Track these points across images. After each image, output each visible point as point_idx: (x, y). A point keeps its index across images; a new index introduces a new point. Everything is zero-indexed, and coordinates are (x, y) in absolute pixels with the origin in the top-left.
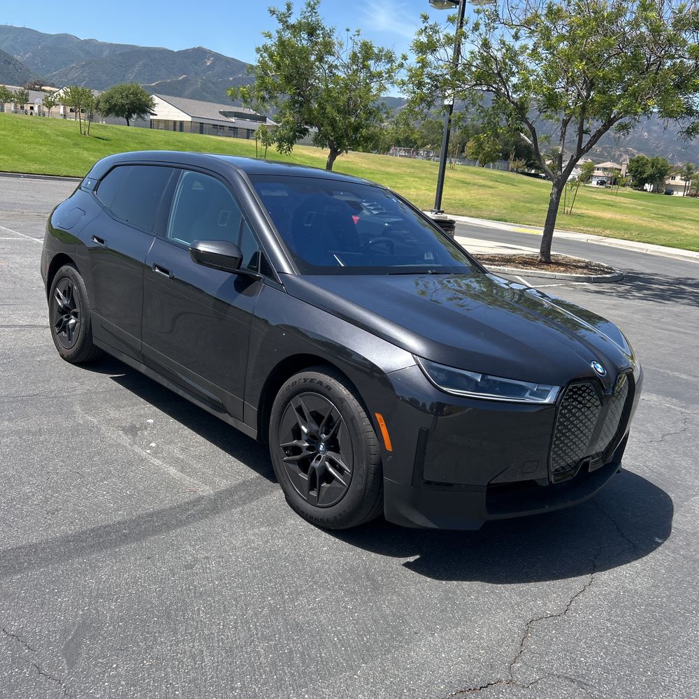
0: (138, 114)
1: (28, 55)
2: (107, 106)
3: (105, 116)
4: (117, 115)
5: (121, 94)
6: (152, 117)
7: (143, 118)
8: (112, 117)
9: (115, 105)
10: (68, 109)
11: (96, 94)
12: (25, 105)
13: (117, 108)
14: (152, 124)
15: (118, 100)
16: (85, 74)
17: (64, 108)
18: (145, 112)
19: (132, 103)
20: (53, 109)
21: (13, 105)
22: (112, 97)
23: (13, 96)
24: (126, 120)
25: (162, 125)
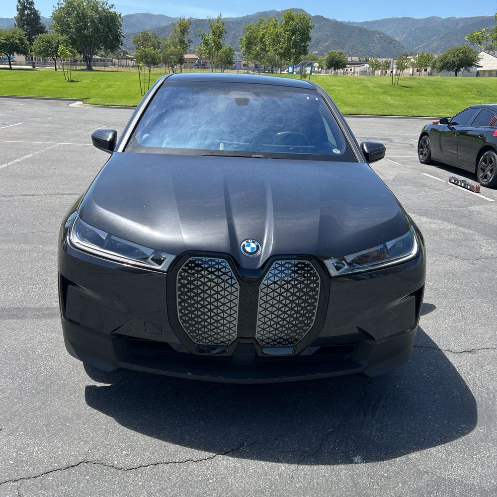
0: (465, 68)
1: (404, 36)
2: (442, 64)
3: (439, 72)
4: (449, 70)
5: (453, 54)
6: (478, 69)
7: (469, 71)
8: (444, 72)
9: (447, 63)
10: (416, 70)
11: (436, 56)
12: (387, 70)
13: (449, 65)
14: (478, 74)
15: (451, 58)
16: (441, 44)
17: (413, 70)
18: (471, 65)
19: (461, 60)
20: (406, 71)
21: (380, 71)
22: (446, 57)
23: (380, 65)
24: (455, 73)
25: (487, 74)
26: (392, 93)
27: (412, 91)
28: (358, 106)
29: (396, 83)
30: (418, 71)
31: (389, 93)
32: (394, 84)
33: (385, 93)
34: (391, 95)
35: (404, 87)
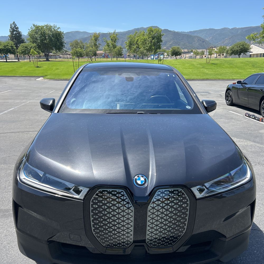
0: (244, 53)
1: (210, 38)
2: (231, 52)
3: (230, 55)
4: (235, 54)
5: (237, 46)
6: (251, 53)
7: (246, 54)
8: (233, 55)
9: (234, 51)
10: (218, 55)
11: (228, 48)
12: (203, 56)
13: (235, 52)
14: (250, 56)
15: (236, 48)
16: (230, 41)
17: (216, 55)
18: (247, 51)
19: (241, 49)
20: (212, 56)
21: (199, 56)
22: (233, 48)
23: (199, 53)
24: (238, 56)
25: (255, 56)
26: (207, 67)
27: (217, 66)
28: (189, 75)
29: (209, 62)
30: (219, 55)
31: (205, 68)
32: (207, 63)
33: (203, 67)
34: (207, 69)
35: (213, 64)
